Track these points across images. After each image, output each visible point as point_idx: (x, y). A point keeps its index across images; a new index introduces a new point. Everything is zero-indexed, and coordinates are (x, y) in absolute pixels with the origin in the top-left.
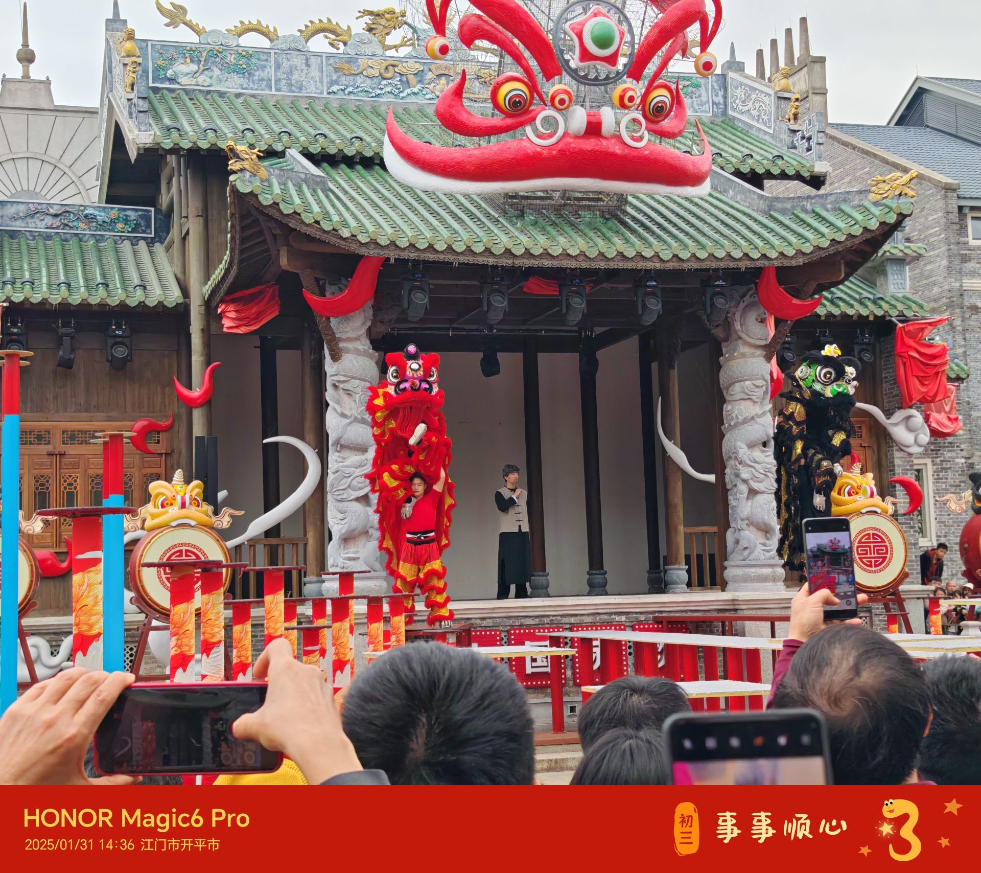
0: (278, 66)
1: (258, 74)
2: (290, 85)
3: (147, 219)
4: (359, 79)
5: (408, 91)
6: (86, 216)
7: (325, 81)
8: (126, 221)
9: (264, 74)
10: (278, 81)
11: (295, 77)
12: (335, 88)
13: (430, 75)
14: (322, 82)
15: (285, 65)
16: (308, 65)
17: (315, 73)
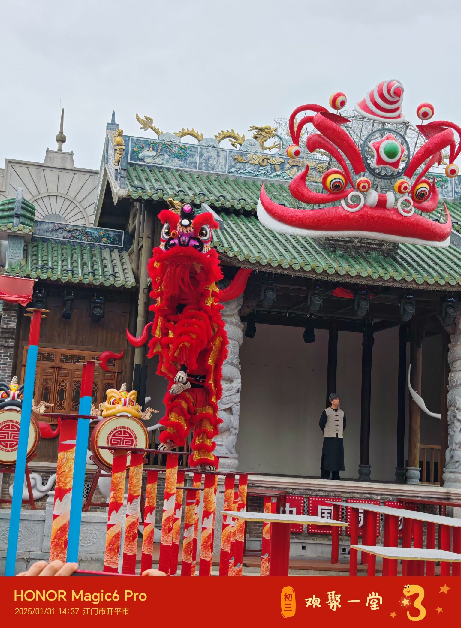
0: (201, 155)
1: (190, 159)
2: (207, 166)
3: (120, 236)
4: (247, 166)
5: (274, 174)
7: (228, 165)
8: (108, 237)
9: (193, 160)
10: (200, 164)
11: (211, 162)
12: (233, 170)
13: (288, 166)
14: (225, 166)
15: (206, 155)
16: (218, 156)
17: (222, 160)
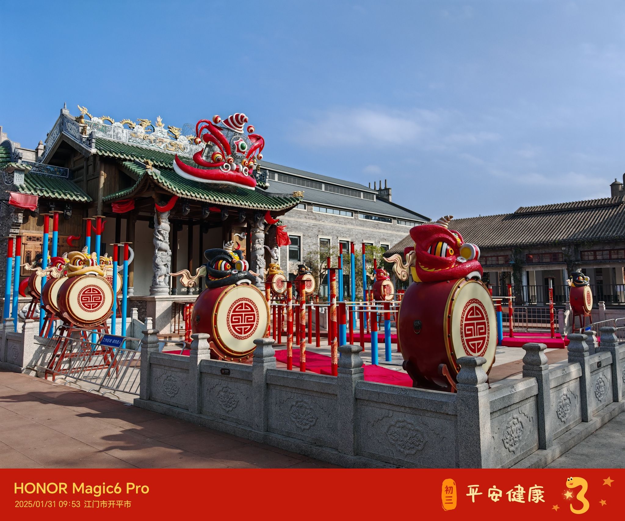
0: (114, 131)
1: (108, 133)
2: (117, 137)
3: (66, 171)
4: (137, 139)
5: (151, 144)
6: (47, 169)
7: (128, 138)
8: (60, 171)
9: (110, 133)
10: (114, 136)
11: (119, 135)
12: (131, 140)
13: (158, 141)
14: (127, 138)
15: (116, 131)
16: (123, 132)
17: (125, 135)
